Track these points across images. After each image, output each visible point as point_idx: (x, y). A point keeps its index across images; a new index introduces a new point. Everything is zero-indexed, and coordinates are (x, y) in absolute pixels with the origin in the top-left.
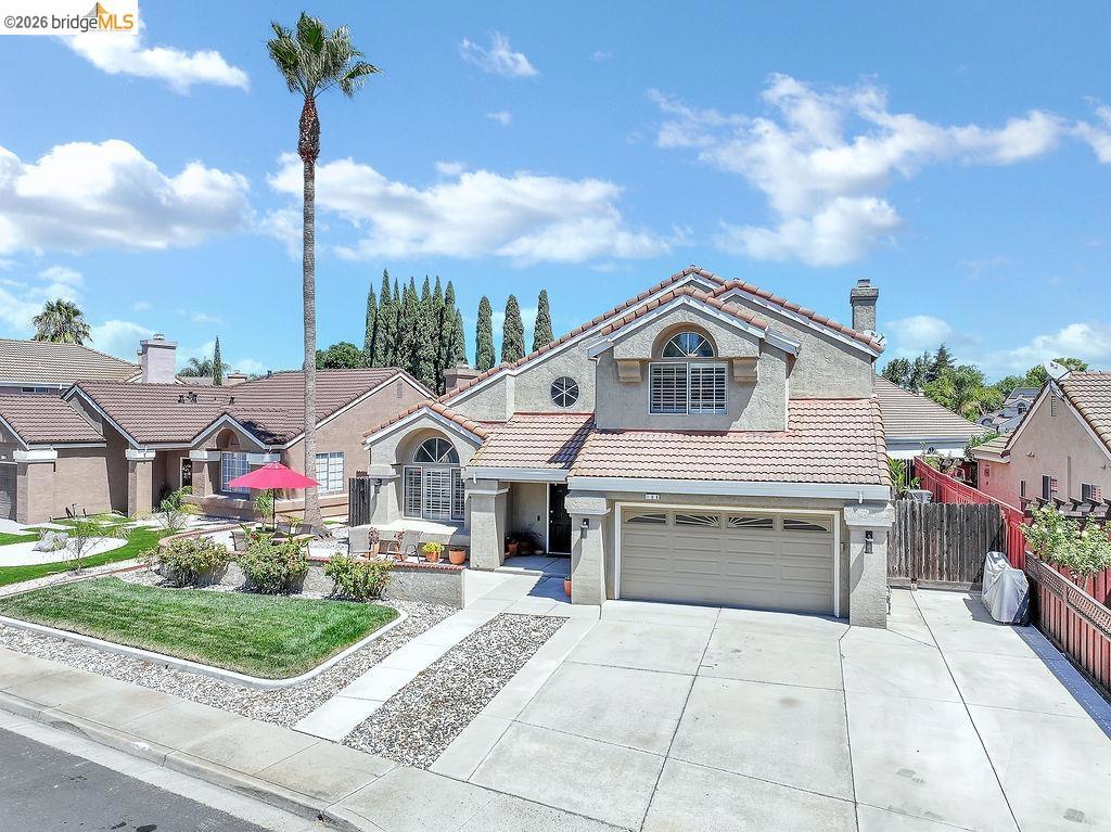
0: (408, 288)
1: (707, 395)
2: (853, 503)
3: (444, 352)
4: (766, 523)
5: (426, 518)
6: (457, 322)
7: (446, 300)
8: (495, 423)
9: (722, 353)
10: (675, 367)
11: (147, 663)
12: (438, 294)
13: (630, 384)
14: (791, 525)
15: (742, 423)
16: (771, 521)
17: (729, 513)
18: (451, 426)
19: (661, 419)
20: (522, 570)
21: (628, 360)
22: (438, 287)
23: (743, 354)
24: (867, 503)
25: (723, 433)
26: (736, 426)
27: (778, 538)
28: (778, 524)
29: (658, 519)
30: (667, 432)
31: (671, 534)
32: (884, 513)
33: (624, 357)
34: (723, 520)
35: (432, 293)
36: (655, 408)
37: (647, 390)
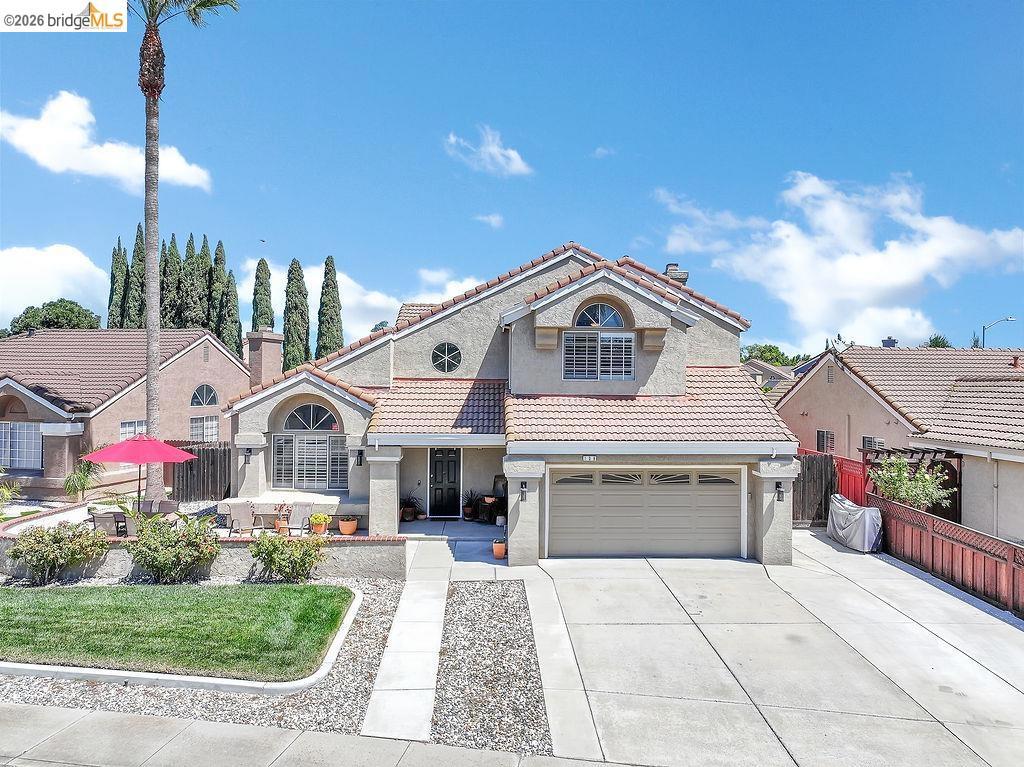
0: (168, 245)
1: (618, 363)
2: (767, 458)
3: (214, 314)
4: (683, 479)
5: (300, 489)
6: (230, 283)
7: (216, 260)
8: (377, 388)
9: (639, 324)
10: (587, 336)
11: (92, 683)
12: (205, 253)
13: (546, 351)
14: (706, 479)
15: (649, 388)
16: (687, 477)
17: (650, 470)
18: (335, 391)
19: (576, 385)
20: (422, 536)
21: (548, 328)
22: (205, 246)
23: (657, 326)
24: (779, 458)
25: (633, 398)
26: (642, 391)
27: (694, 492)
28: (694, 479)
29: (586, 479)
30: (580, 396)
31: (598, 492)
32: (792, 466)
33: (546, 325)
34: (646, 478)
35: (198, 251)
36: (568, 374)
37: (560, 357)
